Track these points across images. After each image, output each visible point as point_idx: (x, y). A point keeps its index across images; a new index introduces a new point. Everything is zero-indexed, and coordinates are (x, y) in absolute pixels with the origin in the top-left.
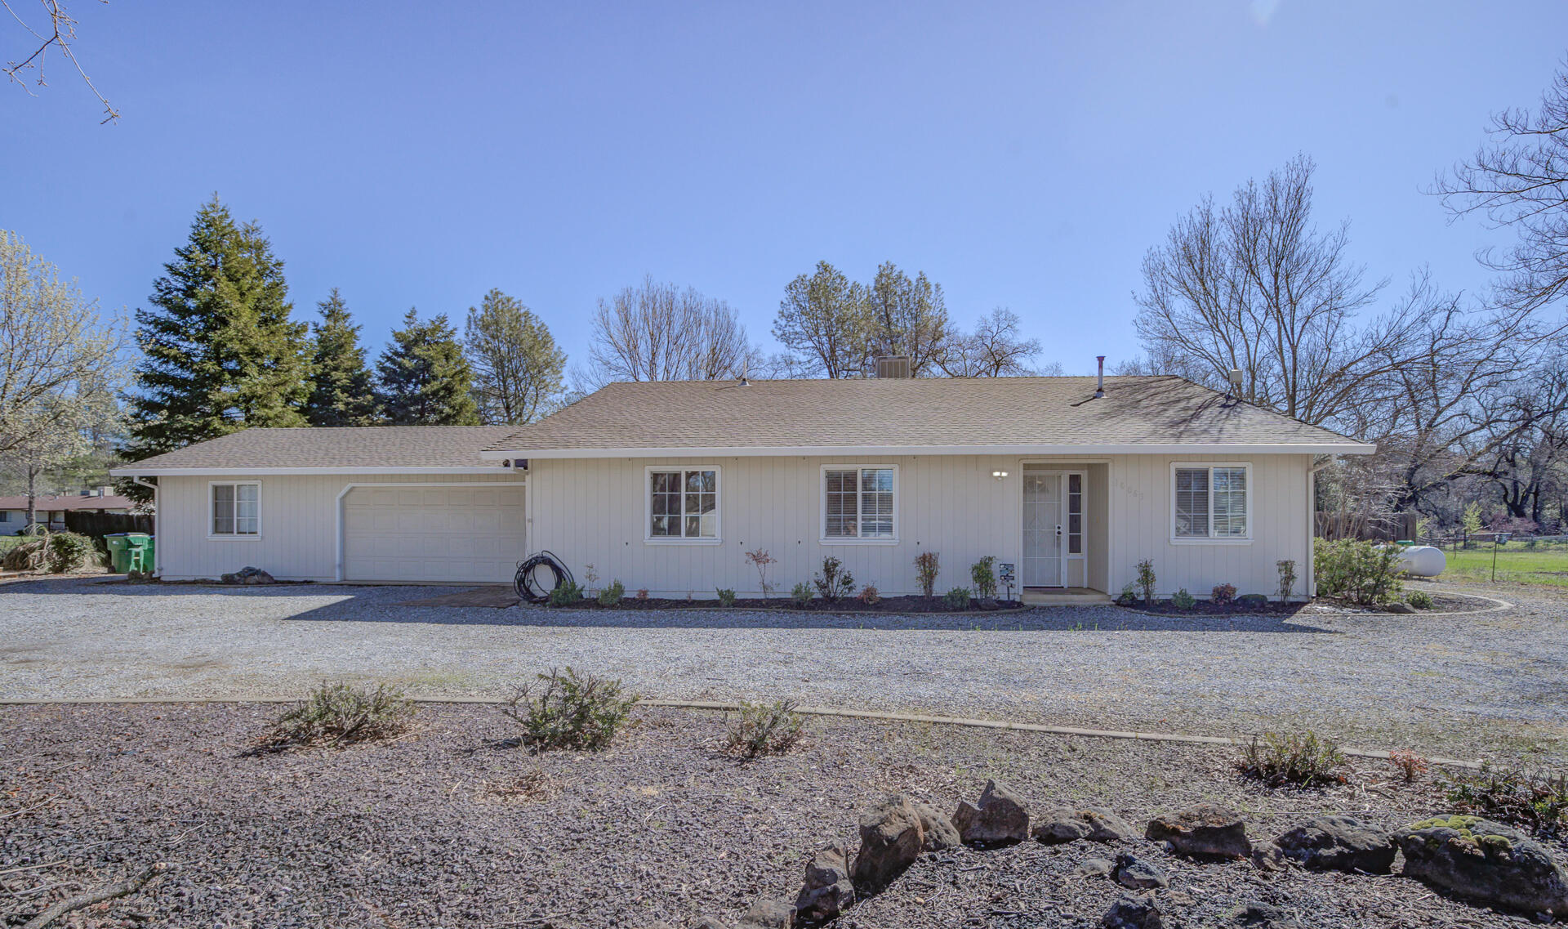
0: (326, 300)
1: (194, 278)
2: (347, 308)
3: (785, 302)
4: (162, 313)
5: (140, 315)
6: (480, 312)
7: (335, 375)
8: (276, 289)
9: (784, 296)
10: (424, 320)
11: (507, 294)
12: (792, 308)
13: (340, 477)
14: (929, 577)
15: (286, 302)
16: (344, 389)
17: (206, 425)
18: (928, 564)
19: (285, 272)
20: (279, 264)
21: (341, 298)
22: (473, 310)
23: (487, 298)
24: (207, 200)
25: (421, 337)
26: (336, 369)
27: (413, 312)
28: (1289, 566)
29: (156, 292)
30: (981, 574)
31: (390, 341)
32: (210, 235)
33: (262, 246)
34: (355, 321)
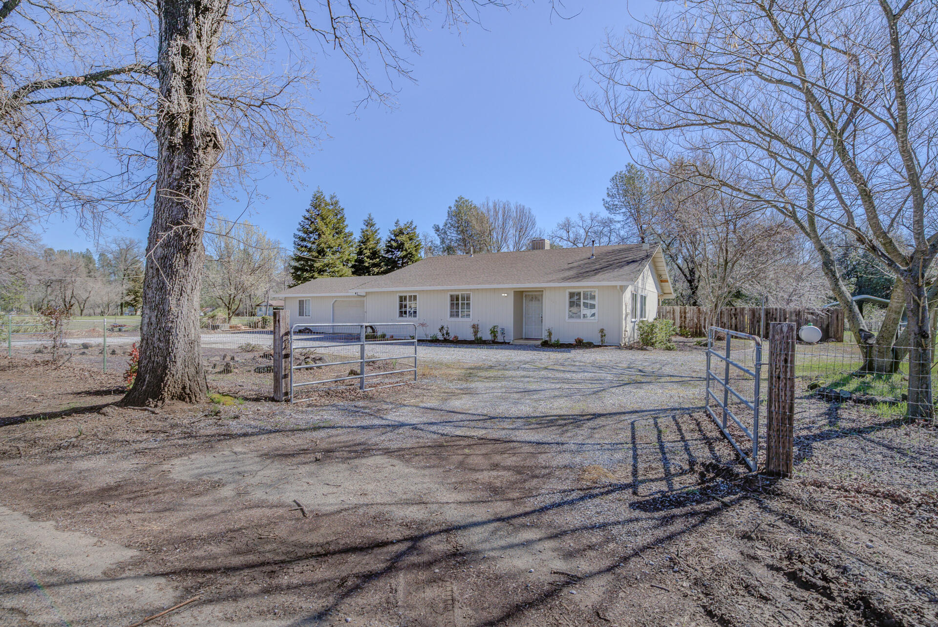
0: (366, 218)
1: (311, 220)
2: (375, 221)
3: (610, 187)
4: (301, 234)
5: (295, 235)
6: (453, 208)
7: (365, 251)
8: (342, 220)
9: (609, 185)
10: (402, 225)
11: (466, 198)
12: (614, 191)
13: (330, 297)
14: (476, 333)
15: (345, 223)
16: (368, 257)
17: (313, 276)
18: (476, 328)
19: (345, 212)
20: (343, 209)
21: (372, 216)
22: (450, 208)
23: (456, 201)
24: (316, 189)
25: (401, 232)
26: (366, 249)
27: (398, 221)
28: (602, 331)
29: (299, 227)
30: (493, 332)
31: (389, 234)
32: (317, 203)
33: (336, 203)
34: (377, 227)
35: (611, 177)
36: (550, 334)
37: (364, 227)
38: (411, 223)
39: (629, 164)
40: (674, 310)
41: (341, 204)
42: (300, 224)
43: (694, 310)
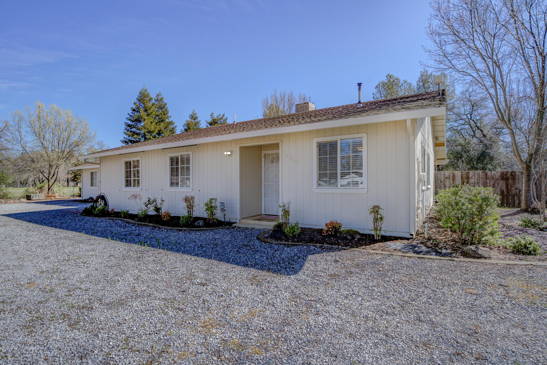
0: (191, 113)
2: (198, 115)
3: (375, 93)
4: (130, 123)
5: (125, 123)
8: (166, 112)
9: (375, 91)
10: (215, 116)
14: (190, 208)
15: (168, 115)
18: (188, 202)
19: (167, 106)
24: (141, 88)
27: (212, 114)
28: (376, 210)
29: (129, 116)
30: (210, 207)
31: (206, 124)
32: (143, 98)
33: (162, 99)
34: (199, 119)
35: (375, 85)
36: (286, 213)
37: (189, 119)
38: (223, 115)
39: (388, 75)
40: (454, 176)
41: (165, 101)
42: (128, 114)
43: (479, 175)
